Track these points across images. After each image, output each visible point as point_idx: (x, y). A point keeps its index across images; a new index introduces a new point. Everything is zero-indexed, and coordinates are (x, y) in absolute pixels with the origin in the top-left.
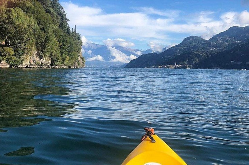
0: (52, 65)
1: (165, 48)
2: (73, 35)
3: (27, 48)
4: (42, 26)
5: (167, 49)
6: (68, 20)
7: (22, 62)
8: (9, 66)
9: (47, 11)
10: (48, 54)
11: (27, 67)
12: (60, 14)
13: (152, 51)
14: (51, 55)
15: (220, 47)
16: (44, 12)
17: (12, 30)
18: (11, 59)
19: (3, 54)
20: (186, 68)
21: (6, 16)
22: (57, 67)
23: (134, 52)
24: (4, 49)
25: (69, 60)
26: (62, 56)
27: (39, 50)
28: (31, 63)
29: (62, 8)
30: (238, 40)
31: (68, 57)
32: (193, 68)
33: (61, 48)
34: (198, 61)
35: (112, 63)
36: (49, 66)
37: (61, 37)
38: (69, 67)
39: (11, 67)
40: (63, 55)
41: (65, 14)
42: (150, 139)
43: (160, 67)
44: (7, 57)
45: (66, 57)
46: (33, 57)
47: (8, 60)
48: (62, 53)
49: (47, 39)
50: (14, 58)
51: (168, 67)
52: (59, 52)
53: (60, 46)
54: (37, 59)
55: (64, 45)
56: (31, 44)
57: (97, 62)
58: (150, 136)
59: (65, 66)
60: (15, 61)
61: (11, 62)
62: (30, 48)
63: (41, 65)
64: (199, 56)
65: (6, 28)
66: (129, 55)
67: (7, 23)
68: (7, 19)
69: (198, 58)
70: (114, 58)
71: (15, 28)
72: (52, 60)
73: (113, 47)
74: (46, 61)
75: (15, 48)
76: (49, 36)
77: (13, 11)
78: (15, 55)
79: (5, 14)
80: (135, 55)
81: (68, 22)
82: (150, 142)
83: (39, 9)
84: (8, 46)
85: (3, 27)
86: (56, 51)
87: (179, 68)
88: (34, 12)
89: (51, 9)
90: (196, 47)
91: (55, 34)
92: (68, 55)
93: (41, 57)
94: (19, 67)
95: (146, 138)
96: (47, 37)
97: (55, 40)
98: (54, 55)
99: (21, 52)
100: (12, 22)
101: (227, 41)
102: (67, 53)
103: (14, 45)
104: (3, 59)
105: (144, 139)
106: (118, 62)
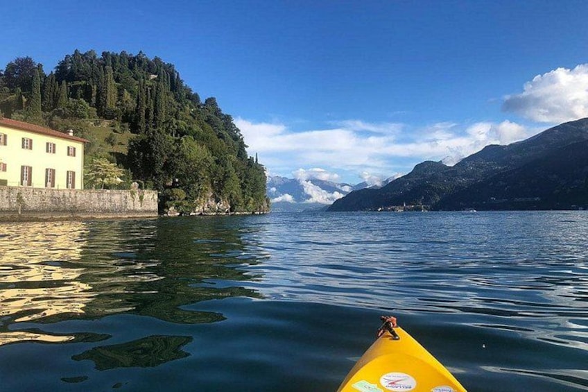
0: (231, 210)
1: (387, 181)
2: (256, 168)
3: (202, 189)
4: (217, 158)
5: (390, 181)
6: (247, 146)
7: (194, 208)
8: (178, 214)
9: (220, 136)
10: (226, 196)
11: (201, 214)
12: (236, 138)
13: (367, 185)
14: (231, 197)
15: (472, 177)
16: (216, 137)
17: (183, 165)
18: (181, 204)
19: (171, 198)
20: (421, 210)
21: (174, 148)
22: (237, 213)
23: (339, 187)
24: (172, 191)
25: (254, 203)
26: (244, 197)
27: (216, 191)
28: (205, 209)
29: (238, 130)
30: (499, 165)
31: (252, 198)
32: (432, 210)
33: (243, 187)
34: (438, 199)
35: (307, 204)
36: (227, 212)
37: (243, 172)
38: (253, 213)
39: (181, 215)
40: (246, 196)
41: (242, 139)
42: (391, 335)
43: (380, 209)
44: (177, 201)
45: (250, 199)
46: (208, 200)
47: (177, 206)
48: (244, 193)
49: (226, 176)
50: (186, 203)
51: (393, 210)
52: (240, 191)
53: (242, 184)
54: (212, 203)
55: (247, 183)
56: (206, 183)
57: (285, 203)
58: (391, 330)
59: (248, 211)
60: (187, 207)
61: (181, 208)
62: (206, 189)
63: (218, 211)
64: (440, 192)
65: (175, 164)
66: (333, 193)
67: (177, 157)
68: (176, 152)
69: (438, 194)
70: (309, 197)
71: (187, 163)
72: (231, 204)
73: (307, 181)
74: (224, 206)
75: (187, 190)
76: (229, 172)
77: (184, 141)
78: (186, 199)
79: (173, 145)
80: (340, 191)
81: (246, 149)
82: (390, 339)
83: (210, 134)
84: (177, 187)
85: (171, 162)
86: (236, 191)
87: (409, 210)
88: (203, 139)
89: (224, 132)
90: (433, 178)
91: (235, 169)
92: (252, 196)
93: (217, 201)
94: (191, 214)
95: (384, 332)
96: (226, 173)
97: (235, 176)
98: (234, 197)
99: (194, 195)
100: (183, 156)
101: (482, 168)
102: (250, 193)
103: (185, 185)
104: (171, 205)
105: (381, 334)
106: (317, 203)
